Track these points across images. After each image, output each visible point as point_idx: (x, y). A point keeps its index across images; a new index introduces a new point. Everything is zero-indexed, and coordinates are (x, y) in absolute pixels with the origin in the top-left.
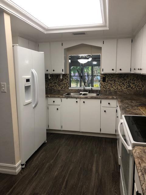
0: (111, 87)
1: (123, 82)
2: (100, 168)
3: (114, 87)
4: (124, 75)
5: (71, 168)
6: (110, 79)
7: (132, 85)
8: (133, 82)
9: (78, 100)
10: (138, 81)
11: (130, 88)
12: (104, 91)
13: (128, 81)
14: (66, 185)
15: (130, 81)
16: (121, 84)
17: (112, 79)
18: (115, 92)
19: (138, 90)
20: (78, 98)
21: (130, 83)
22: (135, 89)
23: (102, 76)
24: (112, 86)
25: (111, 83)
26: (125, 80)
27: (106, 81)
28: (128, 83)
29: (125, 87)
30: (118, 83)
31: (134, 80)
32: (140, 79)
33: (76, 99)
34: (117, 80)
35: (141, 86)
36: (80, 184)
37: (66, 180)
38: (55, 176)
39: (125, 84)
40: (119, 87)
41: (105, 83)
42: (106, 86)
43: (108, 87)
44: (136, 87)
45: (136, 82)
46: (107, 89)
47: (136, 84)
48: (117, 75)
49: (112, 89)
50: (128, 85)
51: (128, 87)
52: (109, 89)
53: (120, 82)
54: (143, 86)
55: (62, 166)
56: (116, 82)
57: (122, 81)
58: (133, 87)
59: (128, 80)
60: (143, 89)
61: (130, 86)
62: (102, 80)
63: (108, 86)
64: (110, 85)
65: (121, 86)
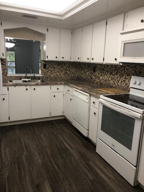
0: (51, 74)
1: (62, 69)
2: (72, 145)
3: (54, 74)
4: (62, 63)
5: (49, 152)
6: (51, 66)
7: (68, 72)
8: (69, 69)
9: (28, 87)
10: (73, 68)
11: (67, 75)
12: (46, 77)
13: (65, 69)
14: (58, 166)
15: (67, 68)
16: (59, 71)
17: (52, 66)
18: (55, 78)
19: (73, 76)
20: (29, 85)
21: (66, 70)
22: (71, 75)
23: (43, 63)
24: (52, 72)
25: (51, 70)
26: (63, 67)
27: (47, 68)
28: (65, 70)
29: (63, 73)
30: (57, 69)
31: (69, 67)
32: (74, 67)
33: (26, 86)
34: (56, 67)
35: (75, 72)
36: (67, 161)
37: (53, 163)
38: (41, 164)
39: (63, 71)
40: (58, 73)
41: (46, 70)
42: (47, 72)
43: (49, 74)
44: (71, 74)
45: (71, 69)
46: (48, 76)
47: (71, 71)
48: (57, 63)
49: (52, 75)
50: (65, 72)
51: (65, 73)
52: (50, 76)
53: (58, 69)
54: (76, 73)
55: (39, 153)
56: (55, 69)
57: (60, 68)
58: (69, 74)
59: (65, 67)
60: (76, 75)
61: (66, 73)
62: (43, 66)
63: (49, 72)
64: (50, 71)
65: (60, 72)
